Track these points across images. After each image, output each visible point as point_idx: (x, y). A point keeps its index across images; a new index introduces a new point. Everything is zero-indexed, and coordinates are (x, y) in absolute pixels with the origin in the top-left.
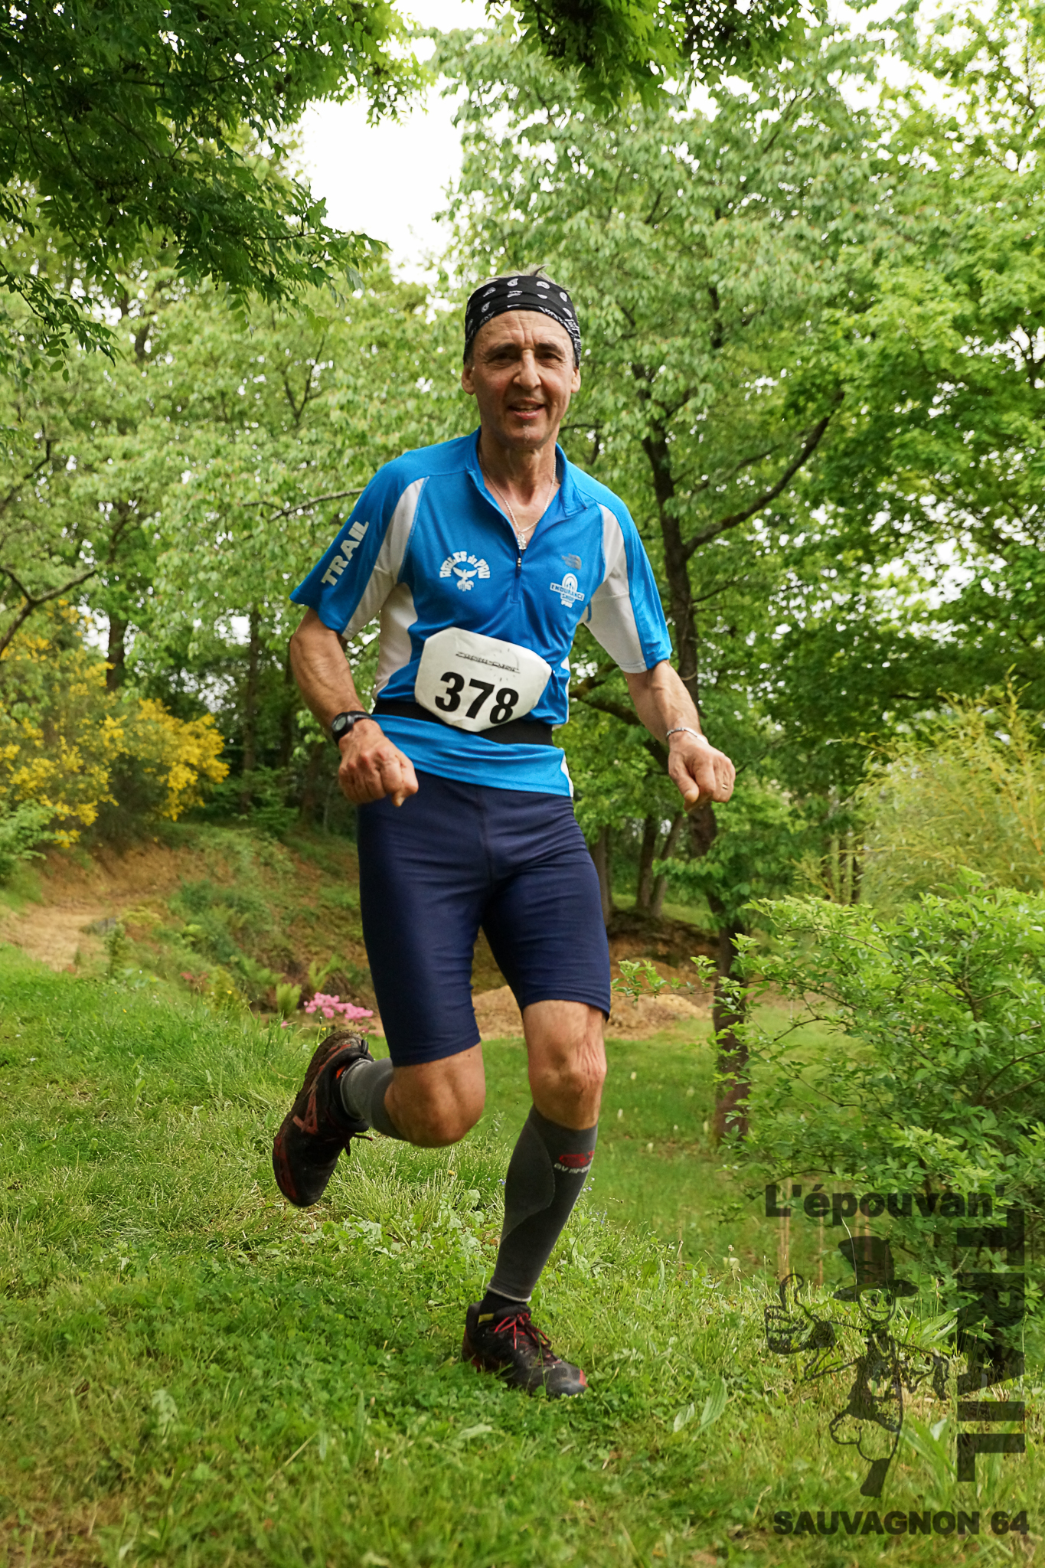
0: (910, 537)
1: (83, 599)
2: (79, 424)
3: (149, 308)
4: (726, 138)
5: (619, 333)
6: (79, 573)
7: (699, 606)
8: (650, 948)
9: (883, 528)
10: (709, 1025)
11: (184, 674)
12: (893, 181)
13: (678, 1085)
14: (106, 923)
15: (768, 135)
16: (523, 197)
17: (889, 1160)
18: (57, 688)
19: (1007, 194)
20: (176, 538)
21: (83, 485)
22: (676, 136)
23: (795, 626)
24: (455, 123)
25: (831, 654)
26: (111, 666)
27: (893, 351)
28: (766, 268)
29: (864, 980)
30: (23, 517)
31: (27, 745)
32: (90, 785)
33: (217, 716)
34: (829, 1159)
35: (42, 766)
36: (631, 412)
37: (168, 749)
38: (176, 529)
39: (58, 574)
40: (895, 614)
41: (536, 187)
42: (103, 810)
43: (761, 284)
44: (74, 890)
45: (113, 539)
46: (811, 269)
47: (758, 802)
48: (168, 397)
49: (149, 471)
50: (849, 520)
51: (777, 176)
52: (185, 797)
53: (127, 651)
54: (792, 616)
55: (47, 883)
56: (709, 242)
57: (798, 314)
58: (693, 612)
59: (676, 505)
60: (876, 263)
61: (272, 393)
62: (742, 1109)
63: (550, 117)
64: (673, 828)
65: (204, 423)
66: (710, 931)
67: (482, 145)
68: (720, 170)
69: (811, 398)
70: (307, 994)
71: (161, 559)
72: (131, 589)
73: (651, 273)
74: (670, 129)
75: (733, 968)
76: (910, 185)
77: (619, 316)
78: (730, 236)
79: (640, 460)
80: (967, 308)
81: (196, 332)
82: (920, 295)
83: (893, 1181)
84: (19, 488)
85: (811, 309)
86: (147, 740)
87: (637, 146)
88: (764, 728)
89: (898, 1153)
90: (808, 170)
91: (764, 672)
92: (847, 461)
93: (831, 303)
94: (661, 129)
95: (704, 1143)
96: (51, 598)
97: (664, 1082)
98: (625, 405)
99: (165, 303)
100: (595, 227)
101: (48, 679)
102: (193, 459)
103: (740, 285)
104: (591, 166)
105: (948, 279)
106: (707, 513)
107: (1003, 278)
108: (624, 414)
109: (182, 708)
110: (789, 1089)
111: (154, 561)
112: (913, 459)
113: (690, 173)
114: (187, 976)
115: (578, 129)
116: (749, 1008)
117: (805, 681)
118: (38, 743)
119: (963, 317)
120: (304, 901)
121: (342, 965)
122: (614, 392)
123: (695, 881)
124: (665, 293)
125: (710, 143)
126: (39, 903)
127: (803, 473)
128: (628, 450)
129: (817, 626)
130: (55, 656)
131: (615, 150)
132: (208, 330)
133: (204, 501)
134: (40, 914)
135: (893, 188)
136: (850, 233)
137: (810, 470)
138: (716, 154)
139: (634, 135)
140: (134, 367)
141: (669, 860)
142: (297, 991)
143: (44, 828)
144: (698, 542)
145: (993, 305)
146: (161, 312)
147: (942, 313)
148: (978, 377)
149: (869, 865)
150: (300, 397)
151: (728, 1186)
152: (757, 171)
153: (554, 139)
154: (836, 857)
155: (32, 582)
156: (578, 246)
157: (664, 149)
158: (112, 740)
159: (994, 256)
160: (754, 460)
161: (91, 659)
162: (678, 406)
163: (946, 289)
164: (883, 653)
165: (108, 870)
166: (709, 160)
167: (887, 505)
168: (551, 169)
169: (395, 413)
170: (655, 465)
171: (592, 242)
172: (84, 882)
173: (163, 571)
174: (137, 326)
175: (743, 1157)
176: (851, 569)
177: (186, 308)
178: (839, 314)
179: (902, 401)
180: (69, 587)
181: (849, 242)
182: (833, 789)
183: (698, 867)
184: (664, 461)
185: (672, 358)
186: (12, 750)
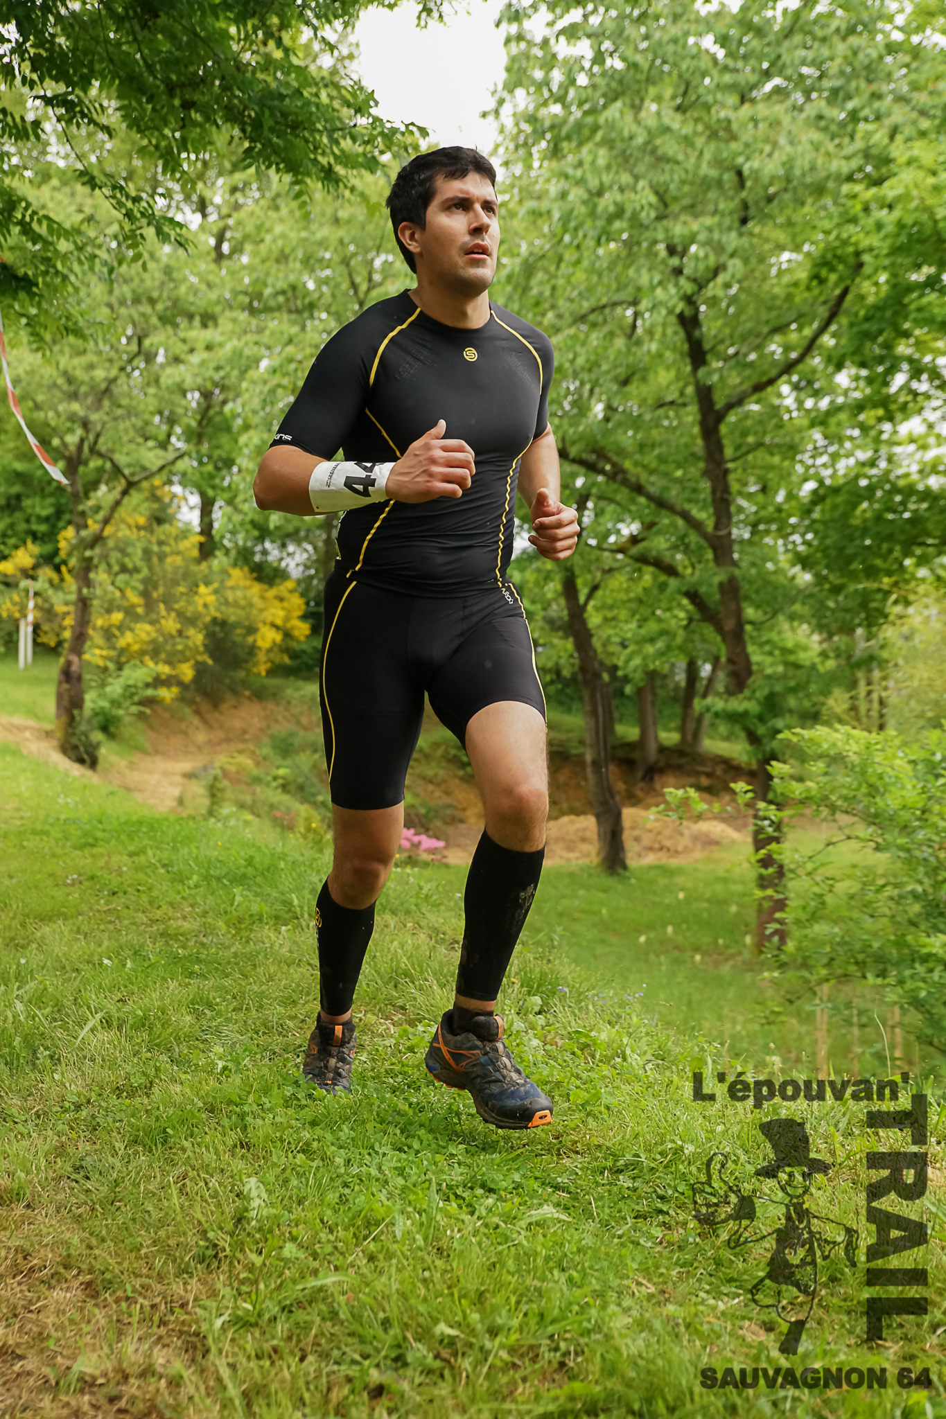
0: (928, 396)
1: (175, 479)
2: (167, 320)
3: (225, 211)
4: (748, 27)
5: (653, 214)
6: (171, 456)
7: (730, 465)
8: (693, 780)
9: (901, 389)
10: (750, 848)
11: (268, 545)
12: (907, 59)
13: (723, 903)
14: (205, 768)
15: (788, 23)
16: (562, 92)
17: (917, 965)
18: (155, 560)
20: (255, 420)
21: (171, 376)
22: (702, 28)
23: (821, 482)
24: (497, 25)
25: (855, 505)
26: (202, 539)
27: (909, 220)
28: (788, 149)
29: (891, 802)
30: (119, 406)
31: (130, 612)
32: (186, 646)
33: (299, 582)
34: (861, 965)
35: (144, 631)
36: (665, 289)
37: (255, 612)
38: (255, 412)
39: (152, 457)
40: (915, 468)
41: (573, 82)
42: (200, 669)
43: (784, 164)
44: (177, 741)
45: (200, 423)
46: (831, 147)
47: (790, 645)
48: (246, 293)
49: (230, 361)
50: (870, 381)
51: (797, 62)
52: (272, 655)
53: (216, 525)
54: (817, 473)
55: (152, 735)
56: (735, 126)
57: (819, 190)
58: (726, 472)
59: (709, 374)
60: (892, 137)
61: (337, 285)
62: (781, 922)
63: (585, 17)
64: (714, 670)
65: (276, 314)
66: (749, 764)
67: (523, 45)
68: (745, 57)
69: (832, 269)
71: (243, 439)
72: (218, 469)
73: (681, 157)
74: (697, 21)
75: (770, 796)
76: (924, 62)
77: (653, 199)
78: (755, 121)
79: (676, 333)
81: (268, 231)
82: (934, 167)
83: (921, 984)
84: (115, 380)
85: (831, 185)
86: (236, 604)
87: (666, 39)
88: (793, 578)
89: (925, 959)
90: (825, 52)
91: (794, 526)
92: (866, 326)
93: (850, 178)
94: (688, 21)
95: (747, 955)
96: (146, 478)
97: (708, 901)
98: (660, 283)
99: (237, 207)
100: (629, 117)
101: (147, 553)
102: (268, 348)
103: (764, 166)
104: (624, 59)
106: (738, 380)
108: (659, 291)
109: (266, 575)
110: (823, 903)
111: (236, 442)
112: (929, 322)
113: (715, 61)
114: (278, 814)
115: (610, 26)
116: (785, 830)
117: (831, 532)
118: (140, 610)
121: (417, 802)
122: (650, 270)
123: (734, 718)
124: (695, 174)
125: (732, 32)
126: (145, 752)
127: (828, 340)
128: (664, 325)
129: (841, 481)
130: (152, 532)
131: (644, 45)
132: (278, 229)
133: (279, 386)
134: (147, 762)
135: (907, 66)
136: (866, 112)
137: (834, 335)
138: (740, 43)
139: (663, 28)
140: (213, 266)
141: (709, 700)
143: (147, 685)
144: (730, 406)
146: (235, 215)
149: (893, 699)
150: (363, 287)
151: (770, 992)
152: (779, 57)
153: (589, 36)
154: (862, 694)
155: (129, 465)
156: (613, 135)
157: (691, 40)
158: (206, 606)
160: (780, 329)
161: (184, 533)
162: (708, 281)
164: (904, 503)
165: (206, 722)
166: (734, 46)
167: (905, 366)
168: (587, 65)
170: (689, 337)
171: (626, 133)
172: (185, 733)
173: (246, 451)
174: (215, 230)
175: (782, 966)
176: (872, 427)
177: (258, 211)
178: (858, 188)
179: (918, 267)
180: (162, 468)
181: (866, 120)
182: (860, 631)
183: (738, 704)
184: (697, 333)
185: (702, 237)
186: (117, 617)
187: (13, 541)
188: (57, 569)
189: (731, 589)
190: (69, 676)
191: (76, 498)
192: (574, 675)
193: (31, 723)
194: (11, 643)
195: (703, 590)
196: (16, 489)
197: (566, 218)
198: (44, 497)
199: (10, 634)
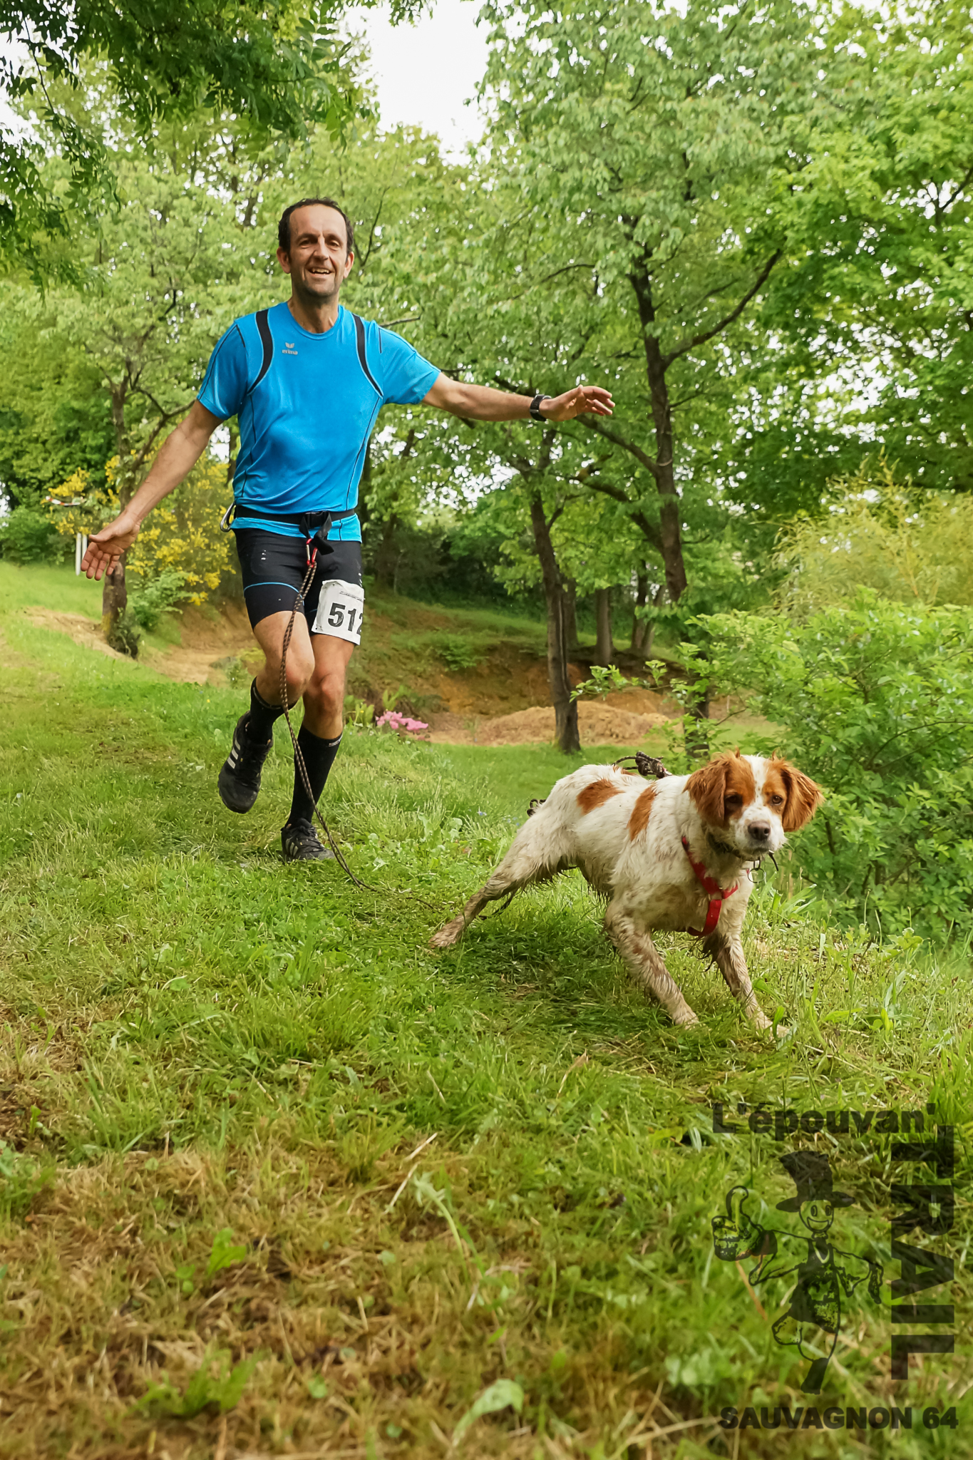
4: (694, 29)
5: (607, 188)
7: (673, 410)
14: (229, 659)
15: (728, 26)
19: (919, 71)
22: (655, 29)
24: (478, 24)
27: (824, 201)
28: (724, 137)
30: (157, 350)
31: (165, 527)
32: (214, 558)
35: (177, 544)
36: (617, 252)
42: (225, 578)
43: (720, 150)
44: (206, 636)
46: (761, 136)
51: (733, 61)
55: (184, 631)
56: (679, 116)
57: (753, 174)
58: (669, 414)
59: (656, 328)
60: (812, 128)
63: (555, 17)
67: (500, 44)
68: (691, 56)
70: (379, 712)
73: (632, 140)
74: (649, 23)
76: (840, 64)
78: (694, 110)
79: (628, 293)
80: (884, 164)
82: (847, 154)
84: (153, 327)
85: (760, 168)
92: (789, 291)
93: (779, 162)
94: (642, 24)
98: (613, 247)
103: (705, 153)
105: (870, 140)
107: (914, 138)
108: (612, 254)
112: (841, 289)
113: (665, 58)
118: (173, 527)
119: (882, 172)
120: (379, 645)
121: (408, 693)
122: (605, 235)
124: (644, 155)
125: (680, 33)
126: (179, 646)
134: (180, 654)
136: (792, 106)
138: (686, 43)
142: (371, 709)
144: (673, 356)
145: (905, 162)
147: (863, 168)
148: (893, 220)
152: (718, 56)
153: (556, 35)
155: (166, 402)
159: (907, 120)
160: (717, 292)
161: (212, 462)
162: (654, 247)
163: (868, 148)
166: (681, 48)
167: (824, 330)
169: (434, 257)
170: (640, 295)
172: (213, 630)
176: (795, 382)
178: (782, 172)
181: (793, 112)
184: (647, 293)
185: (649, 208)
186: (155, 533)
187: (71, 468)
188: (106, 492)
189: (672, 513)
190: (112, 578)
191: (121, 428)
192: (537, 585)
193: (83, 618)
194: (69, 554)
195: (647, 514)
196: (73, 424)
197: (533, 192)
198: (97, 431)
199: (68, 546)
